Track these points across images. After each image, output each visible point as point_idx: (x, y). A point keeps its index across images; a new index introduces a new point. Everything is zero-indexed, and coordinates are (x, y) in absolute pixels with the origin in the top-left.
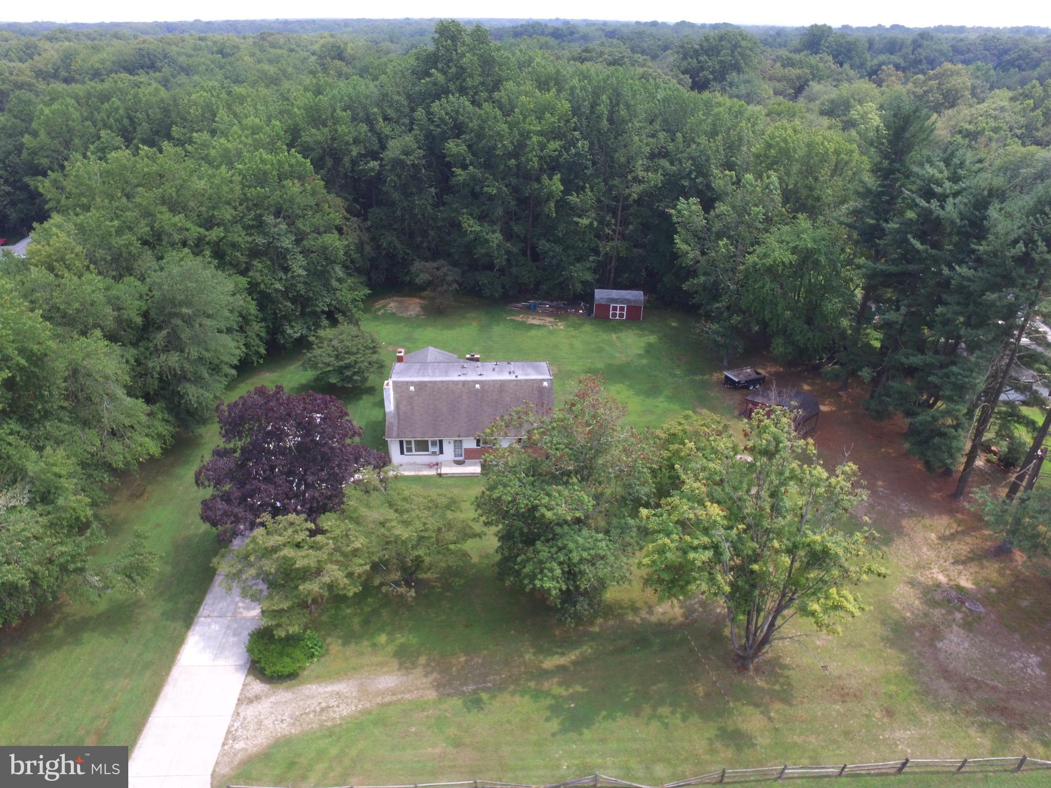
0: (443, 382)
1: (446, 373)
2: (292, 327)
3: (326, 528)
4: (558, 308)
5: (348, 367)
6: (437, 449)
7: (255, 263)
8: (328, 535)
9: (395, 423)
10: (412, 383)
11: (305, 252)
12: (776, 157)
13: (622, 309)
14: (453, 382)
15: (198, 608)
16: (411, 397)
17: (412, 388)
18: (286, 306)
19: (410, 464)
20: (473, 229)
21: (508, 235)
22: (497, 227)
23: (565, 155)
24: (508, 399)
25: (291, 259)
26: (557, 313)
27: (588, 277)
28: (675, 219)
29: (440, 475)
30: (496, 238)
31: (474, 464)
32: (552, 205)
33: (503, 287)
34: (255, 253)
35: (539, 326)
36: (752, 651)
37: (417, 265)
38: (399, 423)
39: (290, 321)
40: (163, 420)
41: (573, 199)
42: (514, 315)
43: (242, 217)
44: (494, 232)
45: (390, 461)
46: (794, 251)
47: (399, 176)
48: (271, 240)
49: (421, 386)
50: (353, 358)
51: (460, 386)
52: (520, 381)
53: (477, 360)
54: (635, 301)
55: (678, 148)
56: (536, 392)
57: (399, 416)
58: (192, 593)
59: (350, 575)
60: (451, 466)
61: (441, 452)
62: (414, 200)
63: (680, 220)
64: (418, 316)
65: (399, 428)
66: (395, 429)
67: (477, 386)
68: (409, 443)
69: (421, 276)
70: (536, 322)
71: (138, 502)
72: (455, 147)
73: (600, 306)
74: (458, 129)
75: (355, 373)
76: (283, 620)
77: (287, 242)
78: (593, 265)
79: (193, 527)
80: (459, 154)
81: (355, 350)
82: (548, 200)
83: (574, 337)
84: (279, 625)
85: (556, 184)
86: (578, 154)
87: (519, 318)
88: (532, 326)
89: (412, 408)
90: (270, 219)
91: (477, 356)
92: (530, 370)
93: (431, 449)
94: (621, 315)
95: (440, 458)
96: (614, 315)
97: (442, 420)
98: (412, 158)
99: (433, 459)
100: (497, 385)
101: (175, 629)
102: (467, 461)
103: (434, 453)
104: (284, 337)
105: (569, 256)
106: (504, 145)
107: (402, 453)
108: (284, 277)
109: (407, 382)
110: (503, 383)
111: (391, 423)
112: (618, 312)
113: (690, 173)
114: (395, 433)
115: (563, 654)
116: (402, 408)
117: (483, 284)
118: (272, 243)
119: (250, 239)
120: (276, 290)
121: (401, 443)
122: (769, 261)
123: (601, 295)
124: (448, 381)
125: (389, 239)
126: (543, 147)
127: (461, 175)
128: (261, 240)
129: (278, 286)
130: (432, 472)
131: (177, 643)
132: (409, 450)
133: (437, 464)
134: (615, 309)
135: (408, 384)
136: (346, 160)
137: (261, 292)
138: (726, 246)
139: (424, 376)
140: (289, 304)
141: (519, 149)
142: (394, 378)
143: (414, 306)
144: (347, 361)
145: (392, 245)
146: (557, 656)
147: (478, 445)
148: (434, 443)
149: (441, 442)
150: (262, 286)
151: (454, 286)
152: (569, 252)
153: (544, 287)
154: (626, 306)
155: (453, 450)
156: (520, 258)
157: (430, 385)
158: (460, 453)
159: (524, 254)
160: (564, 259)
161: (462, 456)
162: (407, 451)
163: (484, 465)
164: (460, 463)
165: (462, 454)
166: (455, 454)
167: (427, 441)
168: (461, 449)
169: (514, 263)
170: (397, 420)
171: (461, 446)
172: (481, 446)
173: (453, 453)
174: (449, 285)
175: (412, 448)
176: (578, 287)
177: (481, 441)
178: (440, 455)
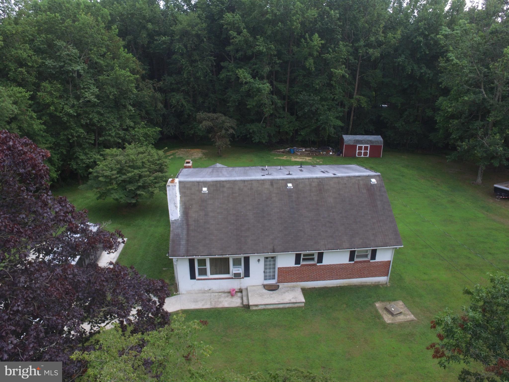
0: (244, 181)
1: (246, 174)
4: (313, 151)
5: (131, 181)
6: (241, 270)
7: (43, 84)
9: (184, 235)
10: (205, 184)
13: (366, 148)
14: (258, 181)
16: (203, 200)
17: (205, 189)
19: (204, 292)
20: (248, 80)
24: (331, 200)
25: (84, 88)
26: (314, 154)
29: (247, 307)
31: (292, 290)
32: (312, 61)
37: (201, 115)
38: (188, 235)
42: (279, 156)
45: (177, 290)
47: (185, 45)
48: (62, 64)
49: (216, 186)
50: (136, 171)
51: (267, 186)
52: (338, 178)
54: (377, 142)
56: (367, 190)
57: (188, 225)
60: (261, 293)
61: (247, 274)
62: (198, 66)
65: (188, 241)
66: (183, 242)
67: (290, 185)
68: (202, 262)
69: (204, 123)
70: (298, 160)
72: (231, 17)
73: (348, 146)
75: (139, 188)
78: (341, 115)
80: (234, 22)
81: (139, 163)
82: (308, 56)
85: (316, 41)
86: (331, 21)
87: (284, 158)
88: (296, 163)
89: (206, 215)
93: (233, 270)
94: (365, 154)
95: (245, 283)
96: (360, 154)
97: (248, 230)
98: (196, 29)
99: (235, 284)
100: (314, 184)
102: (281, 285)
103: (237, 276)
105: (323, 106)
107: (193, 277)
109: (198, 182)
110: (321, 183)
111: (178, 235)
112: (363, 151)
114: (183, 249)
116: (193, 215)
117: (253, 131)
118: (63, 66)
120: (68, 114)
121: (192, 262)
123: (348, 138)
125: (177, 98)
127: (237, 37)
130: (236, 302)
132: (203, 272)
133: (241, 291)
134: (360, 148)
135: (200, 184)
137: (51, 116)
139: (218, 176)
142: (181, 178)
144: (130, 175)
145: (180, 103)
147: (297, 261)
148: (237, 262)
149: (247, 260)
150: (53, 109)
151: (231, 131)
152: (323, 103)
153: (302, 133)
154: (369, 146)
155: (263, 270)
156: (282, 112)
157: (228, 185)
158: (272, 274)
159: (284, 110)
160: (321, 107)
161: (274, 279)
162: (200, 274)
163: (305, 291)
164: (272, 288)
165: (274, 276)
166: (265, 276)
167: (228, 259)
168: (274, 268)
169: (278, 115)
170: (185, 232)
171: (274, 264)
172: (301, 263)
173: (263, 275)
174: (227, 130)
175: (206, 269)
176: (332, 130)
177: (302, 257)
178: (245, 278)
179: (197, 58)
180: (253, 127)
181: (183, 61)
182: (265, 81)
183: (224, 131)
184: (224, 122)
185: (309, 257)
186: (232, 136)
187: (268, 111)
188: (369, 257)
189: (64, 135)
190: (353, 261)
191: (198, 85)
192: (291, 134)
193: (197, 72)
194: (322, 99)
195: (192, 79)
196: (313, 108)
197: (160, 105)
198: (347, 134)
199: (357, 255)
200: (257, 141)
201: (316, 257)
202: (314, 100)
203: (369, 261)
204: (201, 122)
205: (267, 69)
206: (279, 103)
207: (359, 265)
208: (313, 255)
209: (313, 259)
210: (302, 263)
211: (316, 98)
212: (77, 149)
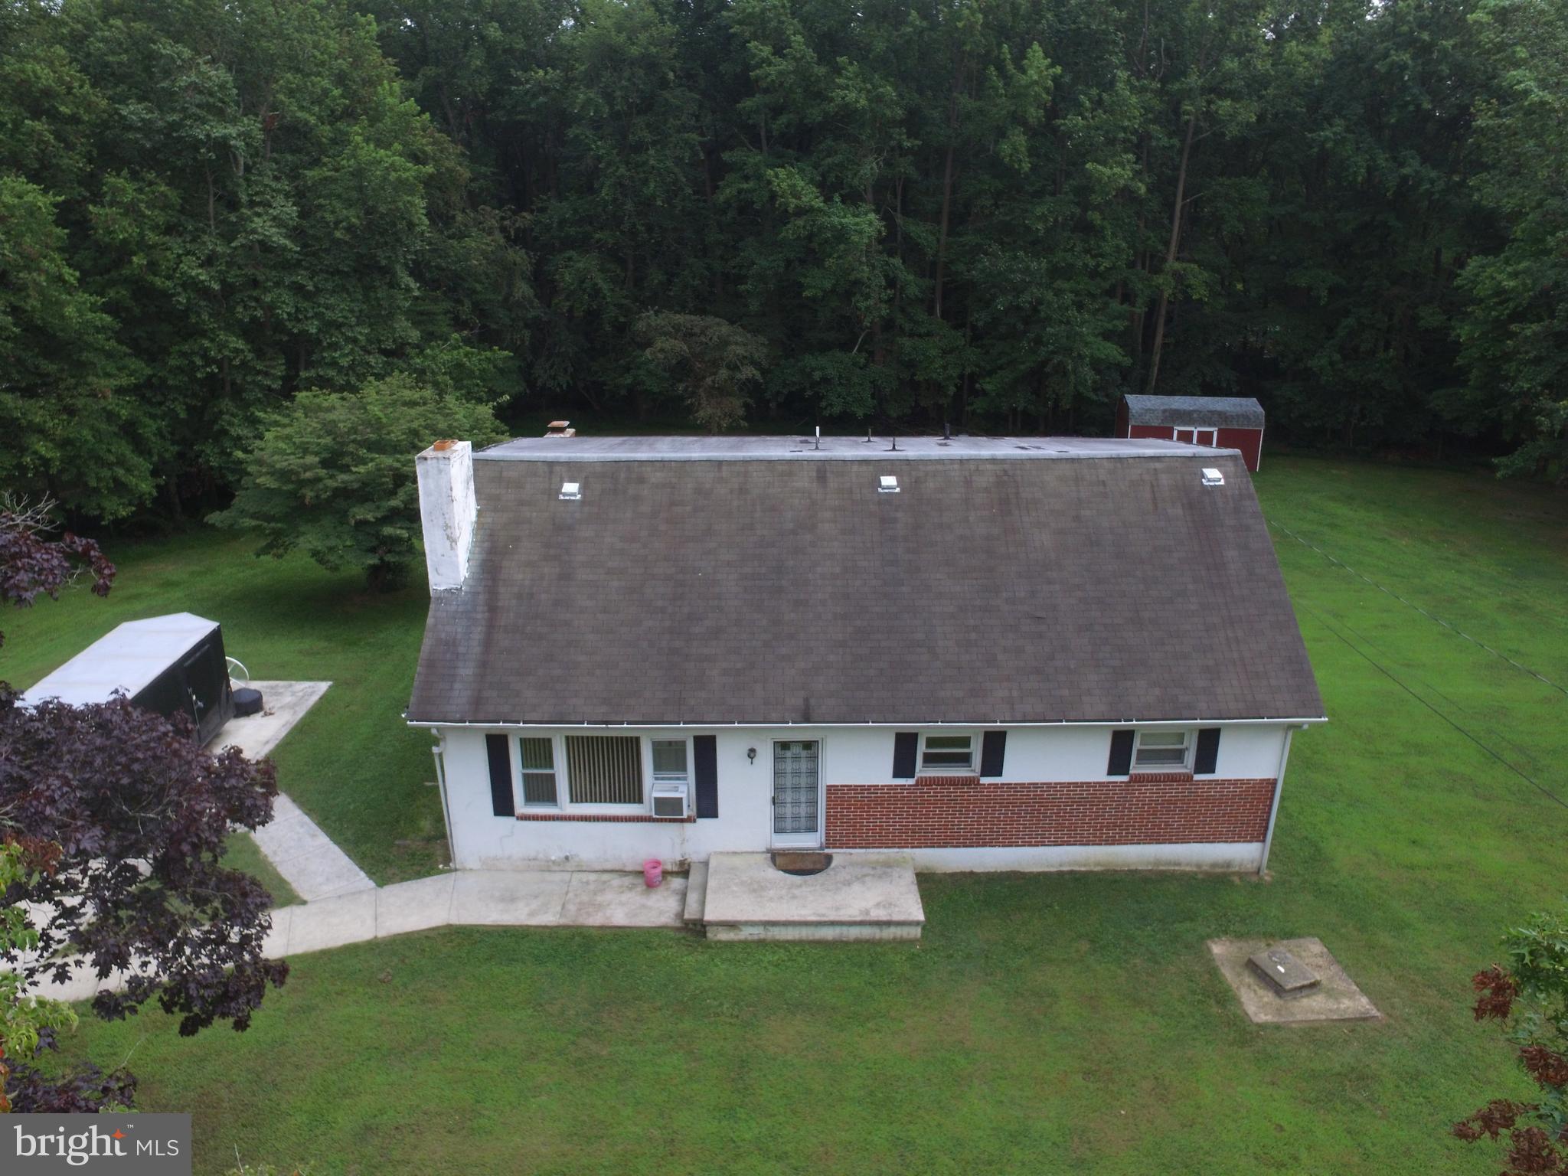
1: (736, 449)
6: (683, 789)
7: (111, 179)
9: (472, 646)
10: (574, 470)
13: (1205, 438)
14: (770, 464)
17: (571, 489)
18: (222, 346)
19: (548, 867)
20: (805, 201)
25: (252, 204)
29: (696, 930)
31: (880, 872)
32: (1020, 139)
33: (877, 391)
37: (649, 320)
38: (488, 643)
47: (607, 91)
48: (176, 117)
49: (613, 480)
51: (804, 481)
54: (1246, 417)
56: (1178, 512)
57: (492, 609)
60: (757, 883)
61: (707, 806)
65: (484, 665)
66: (467, 671)
67: (889, 481)
68: (538, 751)
69: (660, 343)
75: (393, 517)
82: (1009, 125)
89: (566, 577)
93: (655, 787)
95: (700, 838)
97: (715, 634)
99: (665, 844)
100: (981, 481)
102: (839, 855)
103: (668, 811)
105: (1058, 293)
107: (503, 805)
109: (551, 464)
111: (450, 644)
114: (460, 694)
116: (516, 574)
120: (191, 284)
121: (497, 748)
124: (746, 462)
129: (198, 273)
130: (657, 910)
132: (541, 790)
133: (684, 870)
134: (1186, 437)
135: (556, 471)
142: (494, 453)
145: (587, 285)
147: (903, 765)
148: (668, 757)
149: (706, 749)
151: (749, 372)
152: (1059, 284)
153: (988, 387)
154: (1214, 430)
155: (769, 793)
156: (921, 316)
157: (657, 477)
158: (803, 810)
159: (931, 311)
160: (1050, 296)
161: (813, 829)
162: (531, 798)
163: (928, 883)
164: (803, 865)
165: (813, 817)
166: (778, 819)
167: (633, 744)
168: (813, 788)
169: (907, 326)
170: (478, 633)
171: (814, 773)
172: (918, 774)
173: (768, 811)
174: (734, 368)
175: (552, 777)
176: (1089, 375)
177: (922, 748)
178: (701, 821)
179: (648, 137)
180: (824, 365)
181: (601, 147)
182: (864, 207)
183: (724, 373)
184: (724, 343)
185: (948, 752)
186: (752, 388)
187: (872, 307)
188: (1190, 758)
189: (183, 354)
190: (1126, 772)
191: (650, 229)
192: (952, 390)
193: (645, 182)
194: (1055, 272)
195: (629, 206)
196: (1025, 299)
197: (523, 289)
198: (1142, 391)
199: (1140, 751)
200: (837, 410)
201: (976, 750)
202: (1027, 270)
203: (1188, 778)
204: (649, 344)
205: (870, 168)
206: (913, 284)
207: (1149, 792)
208: (965, 742)
209: (965, 759)
210: (921, 771)
211: (1034, 265)
212: (226, 404)
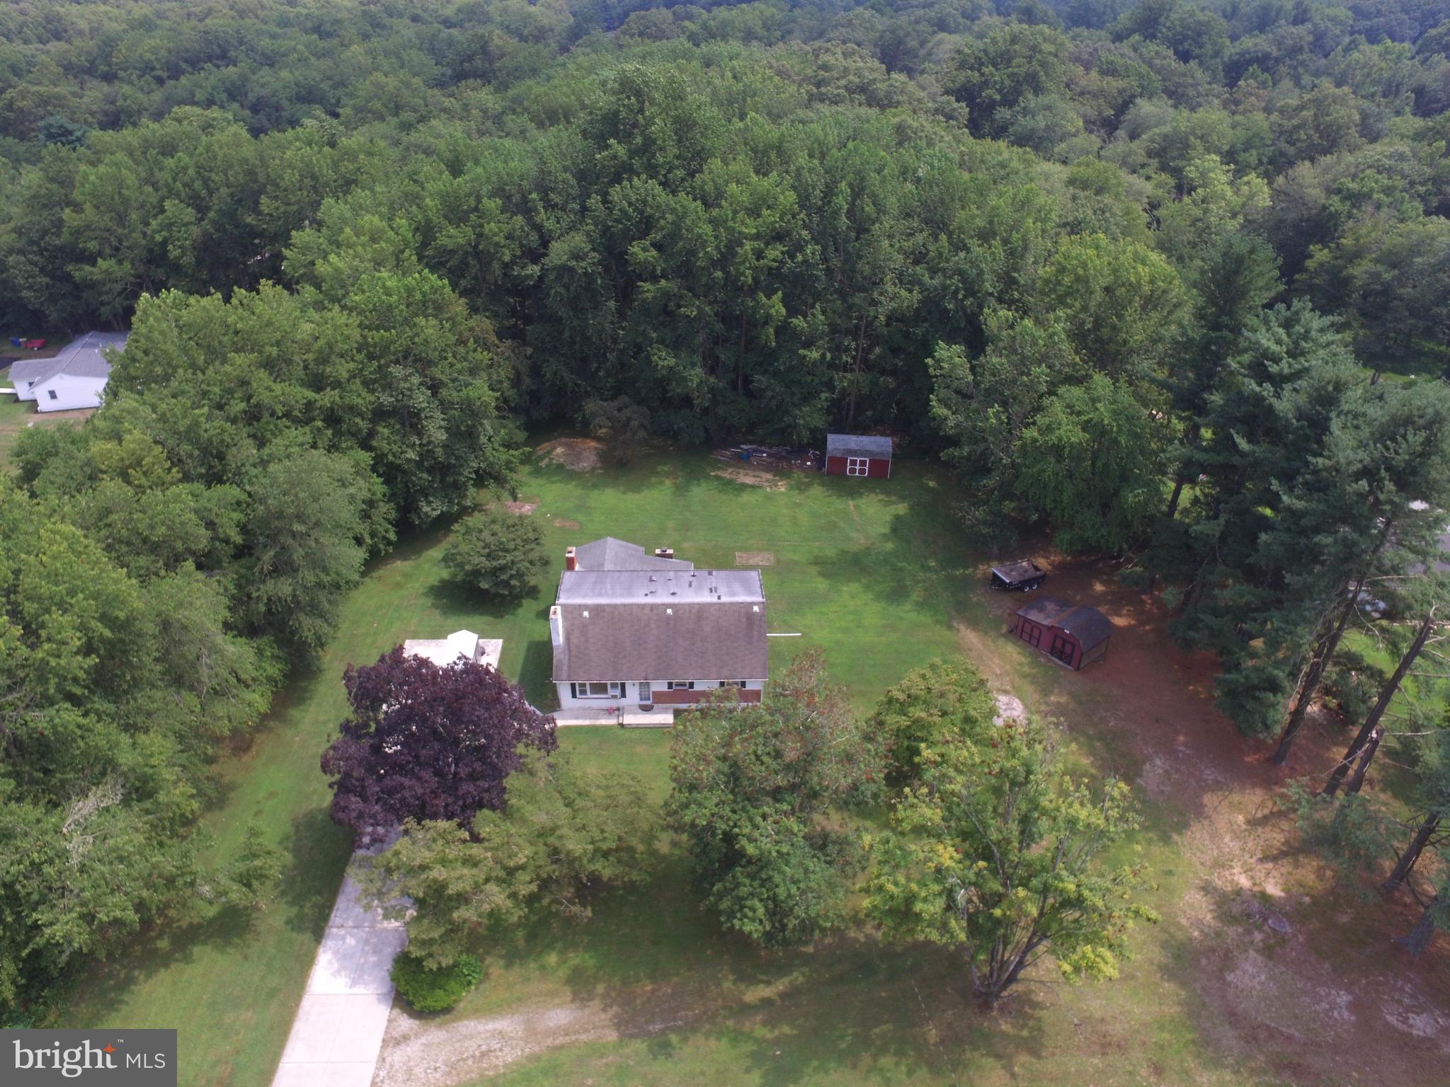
0: (624, 605)
1: (629, 591)
2: (429, 503)
3: (483, 835)
4: (780, 458)
5: (502, 569)
6: (618, 692)
7: (380, 428)
8: (486, 844)
9: (566, 661)
10: (586, 607)
11: (445, 406)
12: (1071, 287)
13: (863, 463)
14: (638, 605)
15: (329, 915)
16: (584, 627)
17: (586, 614)
18: (421, 478)
19: (584, 709)
20: (666, 363)
21: (713, 366)
22: (697, 358)
23: (790, 264)
24: (707, 629)
25: (426, 418)
26: (778, 467)
27: (819, 421)
28: (931, 370)
29: (622, 725)
30: (696, 375)
31: (665, 711)
32: (771, 331)
33: (706, 430)
34: (380, 414)
35: (753, 487)
36: (997, 988)
37: (592, 405)
38: (570, 659)
39: (426, 496)
40: (273, 657)
41: (798, 322)
42: (719, 468)
43: (362, 370)
44: (693, 365)
45: (559, 705)
46: (1086, 427)
47: (567, 287)
48: (400, 398)
49: (597, 610)
50: (509, 557)
51: (647, 611)
52: (723, 604)
53: (670, 556)
54: (882, 453)
55: (941, 254)
56: (744, 620)
57: (570, 651)
58: (319, 893)
59: (513, 896)
60: (636, 713)
61: (623, 695)
62: (587, 319)
63: (938, 372)
64: (593, 469)
65: (569, 666)
66: (565, 668)
67: (669, 611)
68: (583, 686)
70: (749, 480)
71: (245, 758)
72: (641, 252)
73: (833, 459)
74: (646, 225)
75: (512, 577)
76: (434, 948)
77: (421, 398)
78: (825, 404)
79: (315, 797)
80: (646, 261)
81: (511, 545)
82: (766, 323)
83: (799, 505)
84: (431, 955)
85: (776, 306)
86: (805, 262)
87: (726, 475)
88: (744, 487)
89: (587, 641)
90: (397, 371)
91: (670, 551)
92: (737, 587)
93: (611, 692)
94: (862, 471)
95: (622, 702)
96: (853, 471)
97: (625, 657)
98: (583, 264)
99: (613, 704)
100: (694, 613)
101: (302, 944)
102: (656, 706)
103: (614, 697)
104: (420, 518)
105: (793, 395)
106: (706, 253)
107: (574, 696)
108: (418, 442)
109: (580, 605)
110: (701, 609)
111: (560, 661)
112: (858, 467)
113: (957, 291)
114: (565, 675)
115: (769, 983)
116: (574, 641)
117: (680, 427)
118: (401, 401)
119: (372, 399)
120: (409, 460)
121: (573, 686)
122: (1052, 438)
123: (836, 443)
124: (631, 605)
125: (553, 367)
126: (759, 255)
127: (648, 289)
128: (386, 399)
129: (411, 455)
130: (612, 721)
131: (306, 963)
132: (583, 692)
133: (618, 709)
134: (854, 463)
135: (582, 607)
136: (496, 265)
137: (389, 465)
138: (996, 415)
139: (600, 595)
140: (425, 476)
141: (726, 257)
142: (563, 599)
143: (588, 454)
144: (502, 562)
145: (558, 375)
146: (761, 986)
147: (670, 687)
148: (614, 686)
149: (623, 686)
150: (390, 458)
154: (868, 460)
155: (638, 693)
157: (608, 610)
158: (646, 696)
161: (649, 700)
162: (581, 694)
163: (677, 713)
164: (646, 709)
165: (649, 698)
166: (641, 698)
167: (605, 684)
168: (649, 692)
170: (567, 658)
171: (649, 688)
173: (638, 697)
175: (586, 690)
177: (674, 683)
178: (622, 699)
185: (681, 684)
201: (687, 685)
203: (740, 690)
208: (684, 683)
209: (685, 685)
210: (674, 688)
